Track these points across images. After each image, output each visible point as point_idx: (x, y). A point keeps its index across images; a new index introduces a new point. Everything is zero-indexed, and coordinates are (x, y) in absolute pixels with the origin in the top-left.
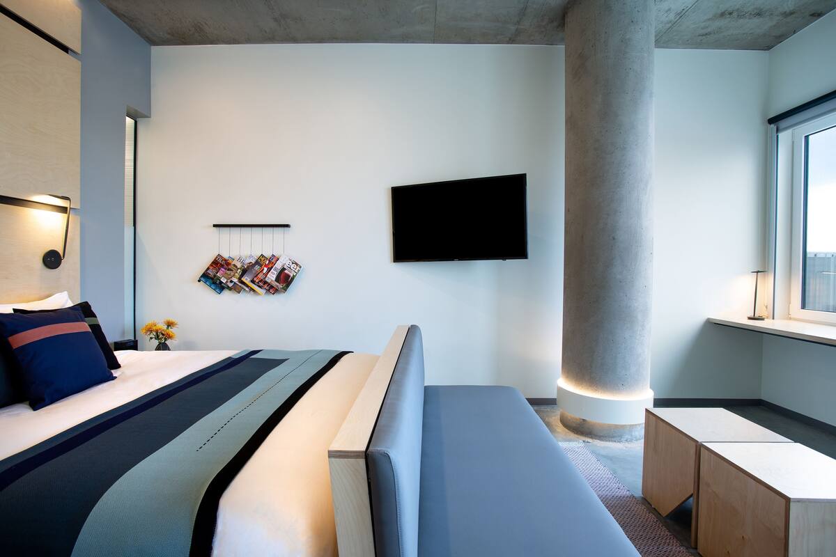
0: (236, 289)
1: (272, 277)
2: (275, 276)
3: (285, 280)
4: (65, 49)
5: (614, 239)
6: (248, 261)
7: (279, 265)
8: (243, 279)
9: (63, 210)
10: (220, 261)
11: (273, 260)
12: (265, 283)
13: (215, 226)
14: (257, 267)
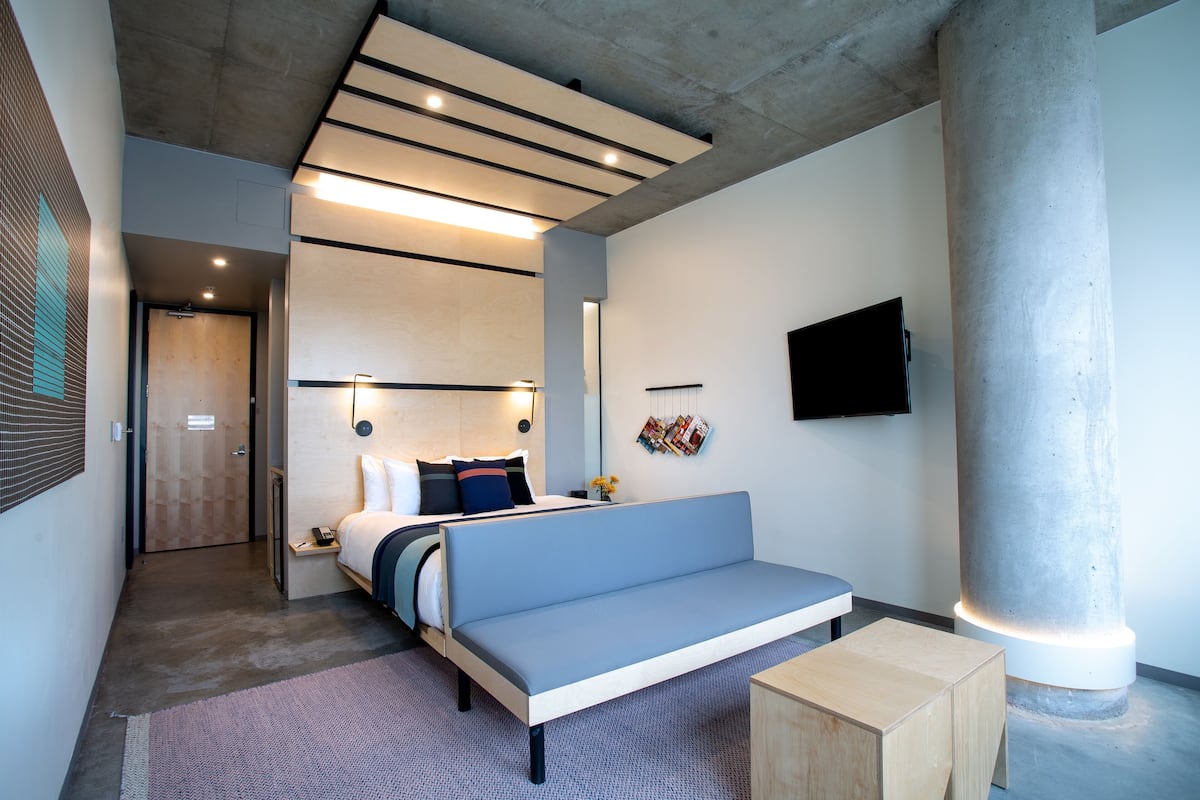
0: (662, 449)
1: (686, 438)
2: (689, 437)
3: (697, 440)
4: (532, 274)
5: (985, 381)
6: (670, 422)
7: (692, 427)
8: (666, 440)
9: (531, 389)
10: (652, 422)
11: (688, 421)
12: (682, 444)
13: (647, 390)
14: (676, 428)
